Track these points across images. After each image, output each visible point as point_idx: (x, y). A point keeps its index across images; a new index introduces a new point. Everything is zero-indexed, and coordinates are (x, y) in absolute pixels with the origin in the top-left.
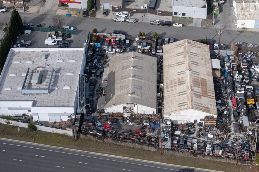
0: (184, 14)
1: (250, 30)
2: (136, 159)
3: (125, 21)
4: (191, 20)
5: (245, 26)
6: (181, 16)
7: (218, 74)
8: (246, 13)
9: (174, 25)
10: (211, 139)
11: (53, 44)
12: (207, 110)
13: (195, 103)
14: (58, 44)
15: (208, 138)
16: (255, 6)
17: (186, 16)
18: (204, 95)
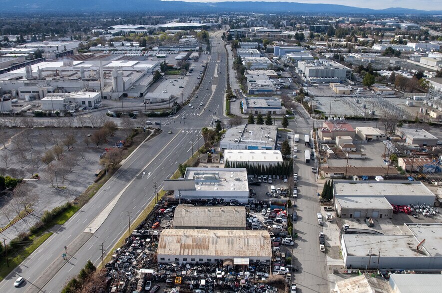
3: (318, 219)
7: (226, 263)
12: (163, 246)
13: (168, 238)
18: (183, 246)
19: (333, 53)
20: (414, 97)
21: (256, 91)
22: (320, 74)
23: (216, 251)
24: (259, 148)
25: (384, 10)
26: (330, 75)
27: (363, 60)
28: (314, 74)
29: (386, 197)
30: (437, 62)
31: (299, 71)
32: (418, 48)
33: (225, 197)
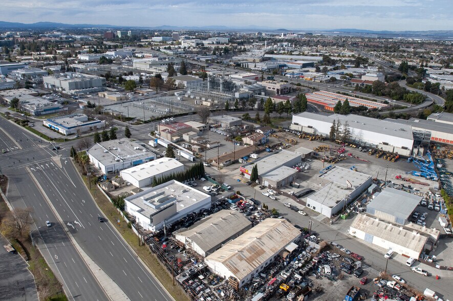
0: (314, 208)
1: (358, 240)
2: (156, 278)
3: (268, 196)
4: (318, 214)
5: (356, 235)
6: (312, 208)
7: (285, 255)
8: (361, 224)
9: (299, 212)
10: (221, 297)
11: (207, 191)
12: (236, 271)
13: (230, 261)
14: (210, 192)
15: (219, 295)
16: (374, 222)
17: (316, 210)
18: (248, 260)
19: (60, 66)
20: (176, 93)
21: (43, 111)
22: (79, 87)
23: (271, 250)
24: (143, 161)
25: (34, 24)
26: (89, 86)
27: (88, 70)
28: (75, 87)
29: (285, 164)
30: (150, 65)
31: (52, 86)
32: (118, 56)
33: (195, 210)
